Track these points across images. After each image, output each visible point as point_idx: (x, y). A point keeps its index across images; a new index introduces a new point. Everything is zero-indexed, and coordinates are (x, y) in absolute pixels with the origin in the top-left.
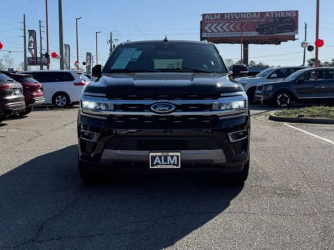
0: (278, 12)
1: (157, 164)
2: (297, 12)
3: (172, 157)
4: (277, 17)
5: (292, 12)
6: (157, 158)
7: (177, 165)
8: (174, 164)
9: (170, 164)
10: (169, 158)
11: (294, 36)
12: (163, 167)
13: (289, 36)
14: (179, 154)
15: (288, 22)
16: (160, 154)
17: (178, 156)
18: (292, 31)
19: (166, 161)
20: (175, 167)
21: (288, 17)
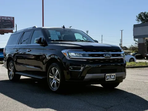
0: (3, 17)
1: (108, 79)
2: (13, 18)
3: (113, 75)
4: (3, 20)
5: (11, 17)
6: (108, 76)
7: (114, 79)
8: (113, 79)
9: (112, 79)
10: (112, 76)
11: (12, 30)
12: (110, 80)
13: (10, 30)
14: (115, 74)
15: (9, 23)
16: (109, 75)
17: (114, 75)
18: (11, 28)
19: (111, 77)
20: (114, 80)
21: (9, 20)
